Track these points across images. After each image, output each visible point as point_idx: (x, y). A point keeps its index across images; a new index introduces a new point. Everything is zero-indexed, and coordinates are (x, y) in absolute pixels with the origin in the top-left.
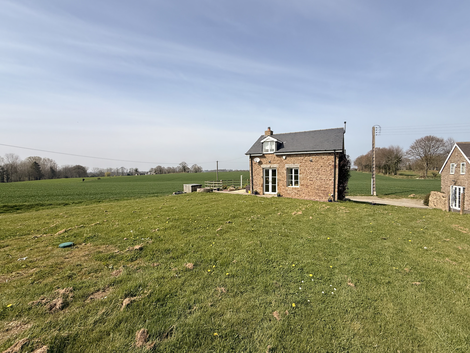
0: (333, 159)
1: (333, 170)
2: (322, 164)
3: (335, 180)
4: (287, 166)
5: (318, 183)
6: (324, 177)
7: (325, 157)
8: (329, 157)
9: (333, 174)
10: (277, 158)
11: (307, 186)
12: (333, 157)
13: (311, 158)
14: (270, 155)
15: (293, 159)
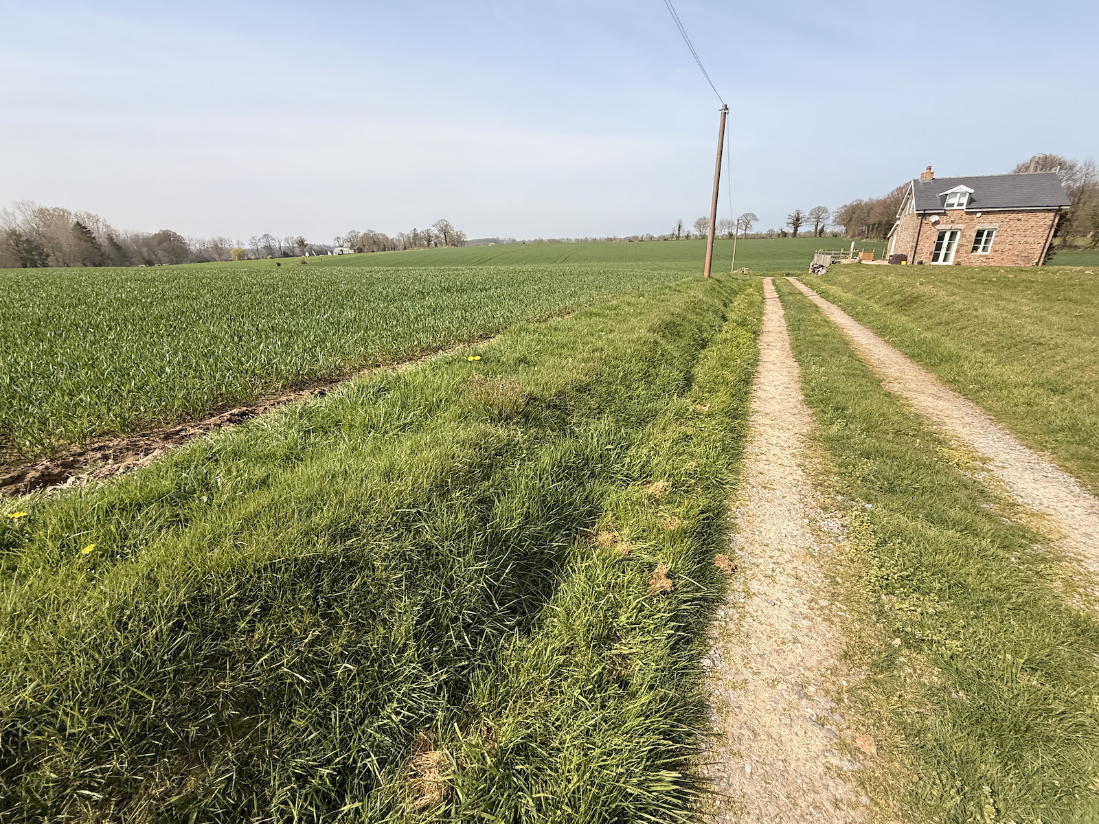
0: (1053, 218)
1: (1047, 232)
2: (1033, 224)
3: (1045, 243)
4: (979, 227)
5: (1021, 247)
6: (1031, 240)
7: (1041, 215)
8: (1047, 214)
9: (1046, 235)
10: (965, 216)
11: (1003, 252)
12: (1053, 214)
13: (1020, 216)
14: (955, 212)
15: (990, 217)
